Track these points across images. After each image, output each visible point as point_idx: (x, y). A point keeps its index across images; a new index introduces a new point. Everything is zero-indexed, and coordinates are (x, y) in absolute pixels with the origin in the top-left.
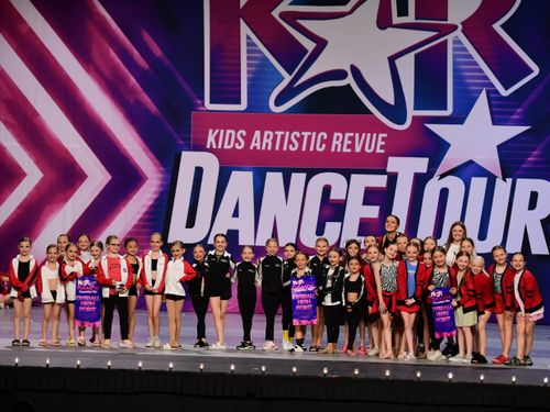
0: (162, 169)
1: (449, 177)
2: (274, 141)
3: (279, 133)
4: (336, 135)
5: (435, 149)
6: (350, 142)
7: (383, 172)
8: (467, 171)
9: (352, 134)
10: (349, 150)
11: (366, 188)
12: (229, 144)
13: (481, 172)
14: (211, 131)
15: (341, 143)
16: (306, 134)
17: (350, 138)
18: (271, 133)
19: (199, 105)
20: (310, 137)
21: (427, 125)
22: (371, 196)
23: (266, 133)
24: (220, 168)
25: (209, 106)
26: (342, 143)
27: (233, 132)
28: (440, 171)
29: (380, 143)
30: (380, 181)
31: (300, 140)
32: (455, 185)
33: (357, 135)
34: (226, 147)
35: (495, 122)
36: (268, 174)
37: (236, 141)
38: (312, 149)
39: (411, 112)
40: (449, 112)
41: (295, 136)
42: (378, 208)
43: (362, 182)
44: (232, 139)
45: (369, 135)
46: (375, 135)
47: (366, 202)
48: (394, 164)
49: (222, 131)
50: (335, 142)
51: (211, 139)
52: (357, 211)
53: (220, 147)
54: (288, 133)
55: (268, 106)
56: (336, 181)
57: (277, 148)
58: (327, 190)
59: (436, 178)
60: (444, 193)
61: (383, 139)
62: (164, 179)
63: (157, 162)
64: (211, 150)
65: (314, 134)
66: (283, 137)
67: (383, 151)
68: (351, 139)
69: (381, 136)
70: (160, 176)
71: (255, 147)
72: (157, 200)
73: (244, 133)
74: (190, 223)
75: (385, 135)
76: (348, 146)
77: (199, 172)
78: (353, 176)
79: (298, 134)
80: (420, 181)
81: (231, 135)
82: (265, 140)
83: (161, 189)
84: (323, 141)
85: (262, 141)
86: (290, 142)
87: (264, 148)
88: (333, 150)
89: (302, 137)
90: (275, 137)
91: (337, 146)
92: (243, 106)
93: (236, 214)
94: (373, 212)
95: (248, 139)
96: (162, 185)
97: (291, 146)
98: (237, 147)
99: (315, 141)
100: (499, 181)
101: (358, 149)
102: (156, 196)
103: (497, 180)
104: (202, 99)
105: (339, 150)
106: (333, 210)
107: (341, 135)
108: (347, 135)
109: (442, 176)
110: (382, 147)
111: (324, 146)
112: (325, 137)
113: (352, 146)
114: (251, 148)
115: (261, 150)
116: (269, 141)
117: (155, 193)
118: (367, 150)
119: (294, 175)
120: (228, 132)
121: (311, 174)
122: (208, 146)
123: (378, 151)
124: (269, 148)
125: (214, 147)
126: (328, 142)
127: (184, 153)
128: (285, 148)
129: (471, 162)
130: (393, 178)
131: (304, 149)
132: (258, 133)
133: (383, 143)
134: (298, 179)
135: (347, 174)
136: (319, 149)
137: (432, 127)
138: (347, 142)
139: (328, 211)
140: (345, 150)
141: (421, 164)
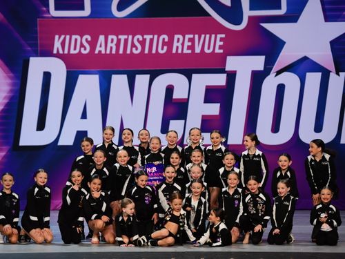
0: (11, 75)
1: (285, 74)
2: (118, 45)
3: (123, 37)
4: (176, 37)
5: (270, 47)
6: (190, 44)
7: (222, 71)
8: (302, 67)
9: (191, 36)
10: (190, 51)
11: (207, 86)
12: (75, 49)
13: (315, 67)
14: (57, 37)
15: (181, 44)
16: (148, 37)
17: (190, 40)
18: (115, 38)
19: (44, 12)
20: (152, 41)
21: (264, 25)
22: (211, 94)
23: (110, 37)
24: (67, 72)
25: (54, 13)
26: (183, 44)
27: (78, 37)
28: (276, 67)
29: (219, 43)
30: (219, 80)
31: (143, 43)
32: (291, 81)
33: (197, 36)
34: (72, 52)
35: (327, 19)
36: (114, 77)
37: (82, 45)
38: (154, 51)
39: (247, 13)
40: (283, 11)
41: (138, 40)
42: (219, 105)
43: (202, 81)
44: (77, 44)
45: (208, 36)
46: (213, 36)
47: (207, 100)
48: (232, 63)
49: (68, 37)
50: (175, 44)
51: (57, 45)
52: (199, 109)
53: (66, 52)
54: (130, 37)
55: (111, 11)
56: (177, 81)
57: (121, 51)
58: (170, 90)
59: (272, 75)
60: (281, 89)
61: (221, 40)
62: (13, 85)
63: (6, 68)
64: (58, 56)
65: (156, 37)
66: (126, 41)
67: (221, 51)
68: (192, 40)
69: (219, 36)
70: (9, 81)
71: (100, 51)
72: (7, 105)
73: (89, 38)
74: (41, 126)
75: (223, 36)
76: (189, 48)
77: (47, 77)
78: (194, 76)
79: (140, 38)
80: (257, 79)
81: (76, 40)
82: (109, 44)
83: (11, 94)
84: (164, 43)
85: (107, 45)
86: (133, 45)
87: (108, 52)
88: (174, 51)
89: (144, 40)
90: (119, 41)
91: (177, 47)
92: (87, 11)
93: (84, 116)
94: (214, 109)
95: (93, 44)
96: (11, 91)
97: (134, 49)
98: (83, 51)
99: (157, 44)
100: (333, 76)
101: (198, 50)
102: (6, 101)
103: (331, 73)
104: (47, 6)
105: (180, 51)
106: (175, 109)
107: (181, 37)
108: (187, 37)
109: (279, 73)
110: (220, 47)
111: (165, 48)
112: (166, 40)
113: (192, 47)
114: (97, 52)
115: (106, 54)
116: (114, 45)
117: (5, 98)
118: (207, 51)
119: (138, 77)
120: (74, 37)
121: (154, 75)
122: (55, 52)
123: (217, 51)
124: (114, 52)
125: (61, 52)
126: (169, 44)
127: (32, 59)
128: (128, 52)
129: (305, 58)
130: (232, 76)
131: (146, 51)
132: (102, 38)
133: (222, 43)
134: (142, 80)
135: (188, 74)
136: (161, 51)
137: (267, 26)
138: (187, 44)
139: (171, 110)
140: (186, 51)
141: (258, 62)
